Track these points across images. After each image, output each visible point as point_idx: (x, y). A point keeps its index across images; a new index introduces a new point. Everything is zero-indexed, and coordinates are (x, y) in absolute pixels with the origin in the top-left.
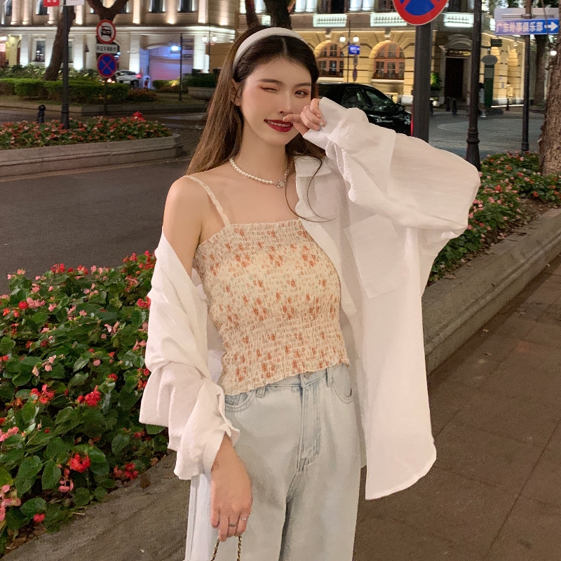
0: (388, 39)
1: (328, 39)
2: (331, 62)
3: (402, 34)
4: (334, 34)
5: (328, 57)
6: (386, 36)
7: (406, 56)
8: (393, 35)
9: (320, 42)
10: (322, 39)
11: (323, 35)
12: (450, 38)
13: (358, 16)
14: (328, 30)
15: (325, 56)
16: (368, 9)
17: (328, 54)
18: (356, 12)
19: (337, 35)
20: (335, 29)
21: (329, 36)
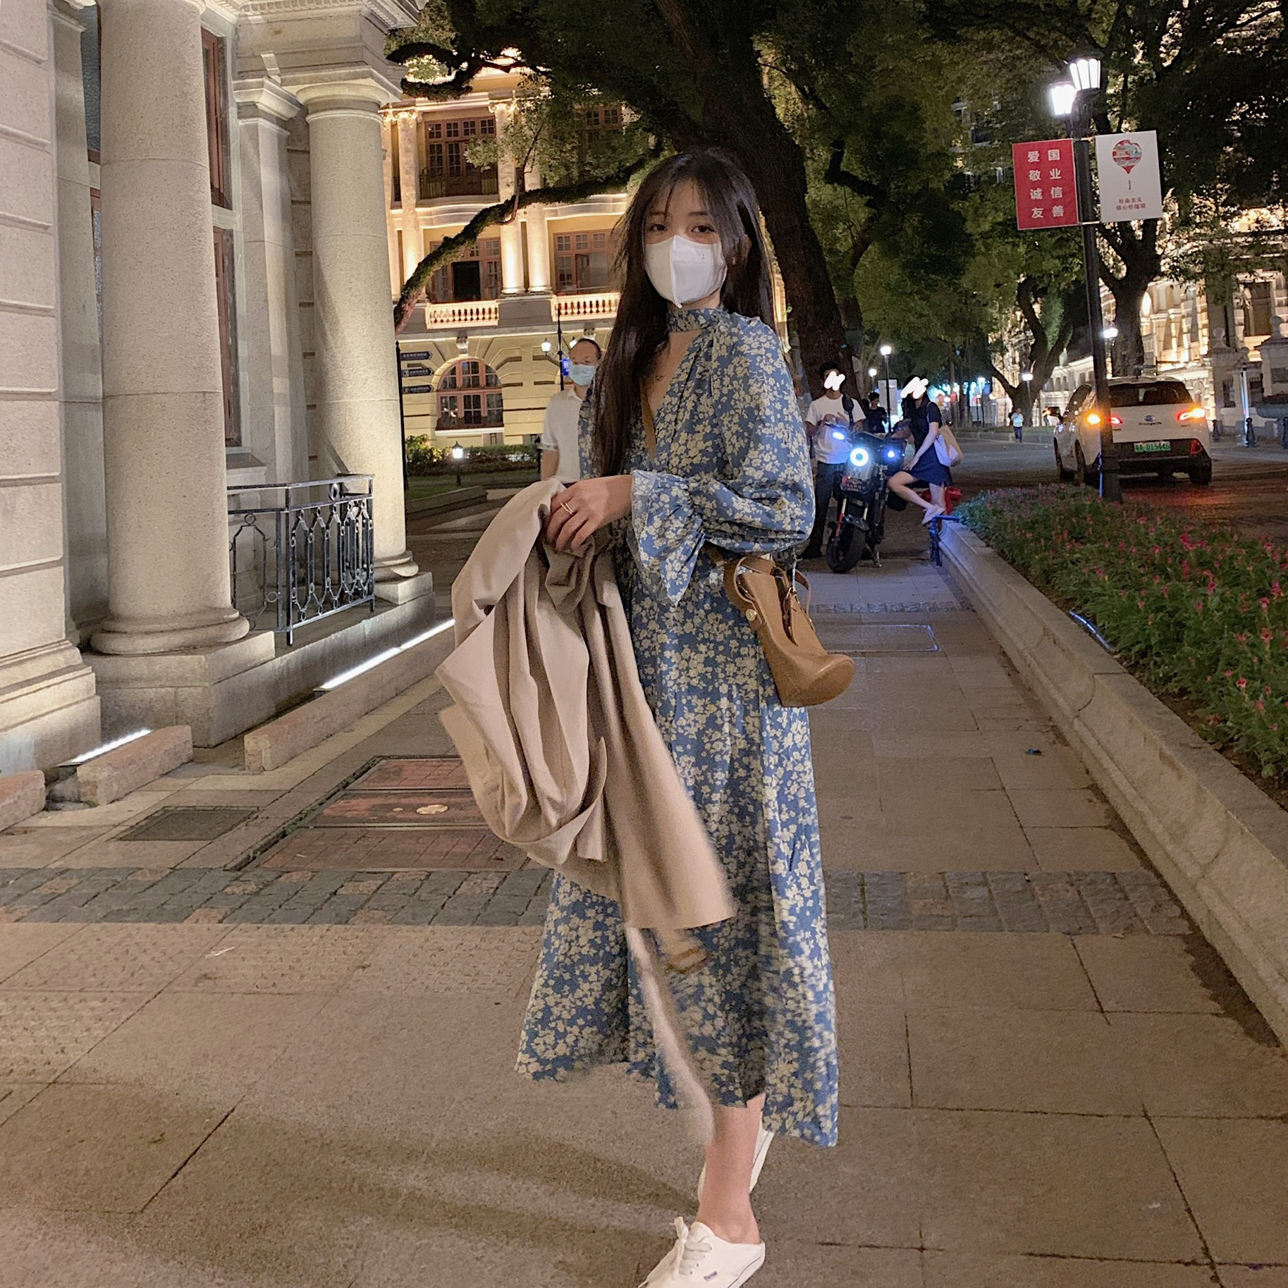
1: (463, 352)
2: (467, 398)
4: (473, 343)
5: (460, 389)
9: (445, 360)
10: (447, 353)
11: (452, 346)
13: (524, 303)
14: (462, 334)
15: (453, 385)
16: (542, 289)
17: (459, 383)
18: (518, 295)
19: (483, 342)
20: (478, 331)
21: (464, 346)
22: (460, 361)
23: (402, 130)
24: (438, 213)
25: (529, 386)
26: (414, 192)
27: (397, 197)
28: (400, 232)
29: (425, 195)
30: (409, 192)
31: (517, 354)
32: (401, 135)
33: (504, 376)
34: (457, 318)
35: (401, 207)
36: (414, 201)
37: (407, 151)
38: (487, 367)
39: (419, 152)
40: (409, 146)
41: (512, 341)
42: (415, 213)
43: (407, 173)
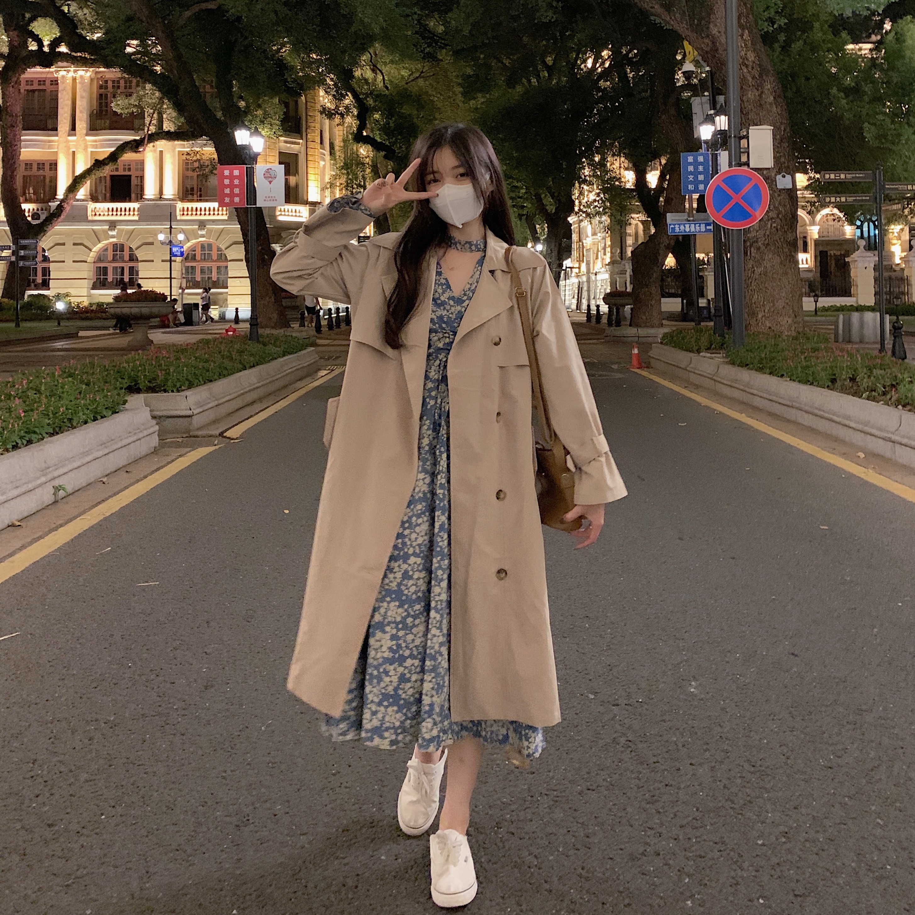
0: (202, 236)
1: (113, 237)
2: (115, 268)
3: (222, 230)
5: (110, 262)
6: (200, 233)
7: (229, 258)
8: (210, 231)
9: (100, 242)
10: (101, 236)
11: (105, 232)
12: (283, 234)
13: (158, 206)
14: (113, 225)
15: (106, 259)
16: (172, 197)
17: (110, 258)
18: (153, 200)
19: (127, 231)
20: (123, 223)
21: (114, 233)
22: (111, 243)
23: (80, 83)
24: (100, 141)
25: (158, 263)
26: (85, 126)
27: (73, 128)
28: (74, 152)
29: (93, 128)
30: (82, 125)
31: (151, 240)
32: (78, 86)
33: (140, 255)
34: (110, 213)
35: (75, 135)
36: (85, 132)
37: (82, 97)
38: (130, 248)
39: (91, 98)
40: (84, 94)
41: (149, 232)
42: (85, 140)
43: (81, 112)
